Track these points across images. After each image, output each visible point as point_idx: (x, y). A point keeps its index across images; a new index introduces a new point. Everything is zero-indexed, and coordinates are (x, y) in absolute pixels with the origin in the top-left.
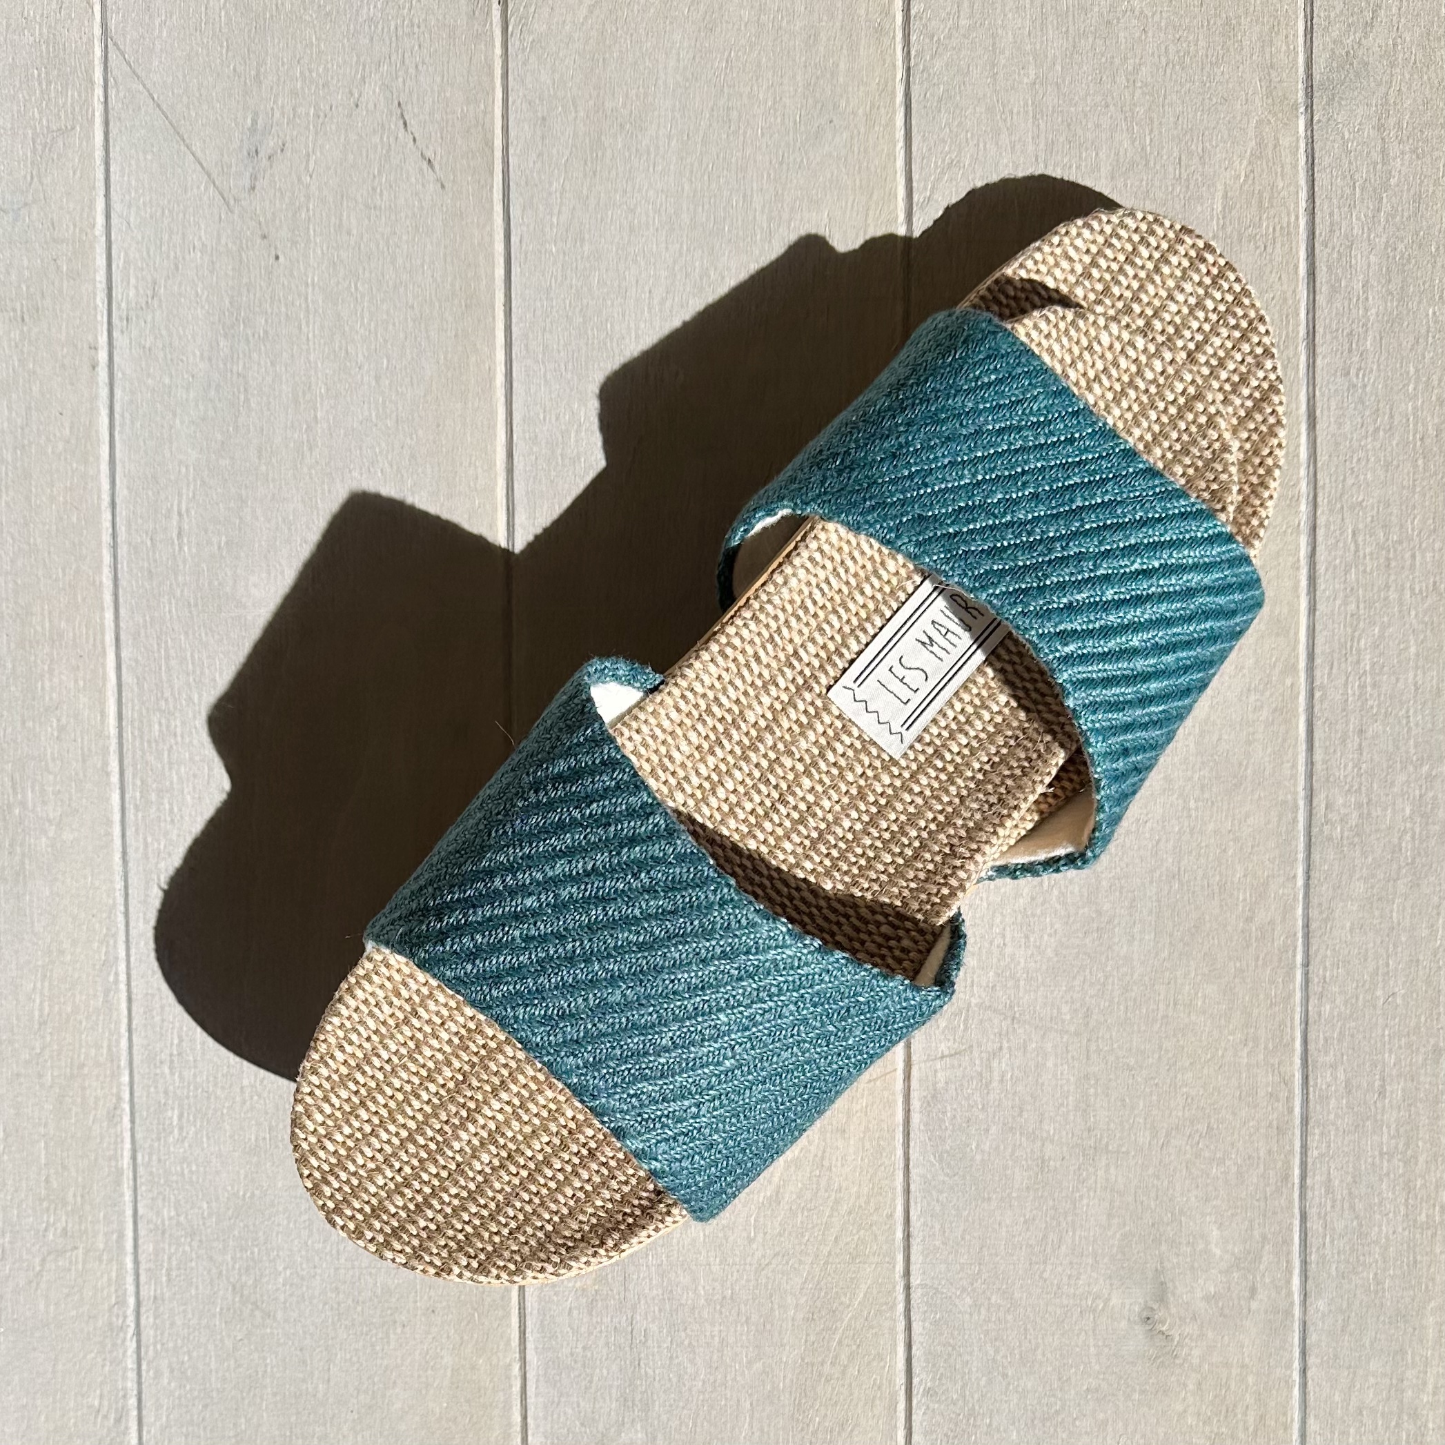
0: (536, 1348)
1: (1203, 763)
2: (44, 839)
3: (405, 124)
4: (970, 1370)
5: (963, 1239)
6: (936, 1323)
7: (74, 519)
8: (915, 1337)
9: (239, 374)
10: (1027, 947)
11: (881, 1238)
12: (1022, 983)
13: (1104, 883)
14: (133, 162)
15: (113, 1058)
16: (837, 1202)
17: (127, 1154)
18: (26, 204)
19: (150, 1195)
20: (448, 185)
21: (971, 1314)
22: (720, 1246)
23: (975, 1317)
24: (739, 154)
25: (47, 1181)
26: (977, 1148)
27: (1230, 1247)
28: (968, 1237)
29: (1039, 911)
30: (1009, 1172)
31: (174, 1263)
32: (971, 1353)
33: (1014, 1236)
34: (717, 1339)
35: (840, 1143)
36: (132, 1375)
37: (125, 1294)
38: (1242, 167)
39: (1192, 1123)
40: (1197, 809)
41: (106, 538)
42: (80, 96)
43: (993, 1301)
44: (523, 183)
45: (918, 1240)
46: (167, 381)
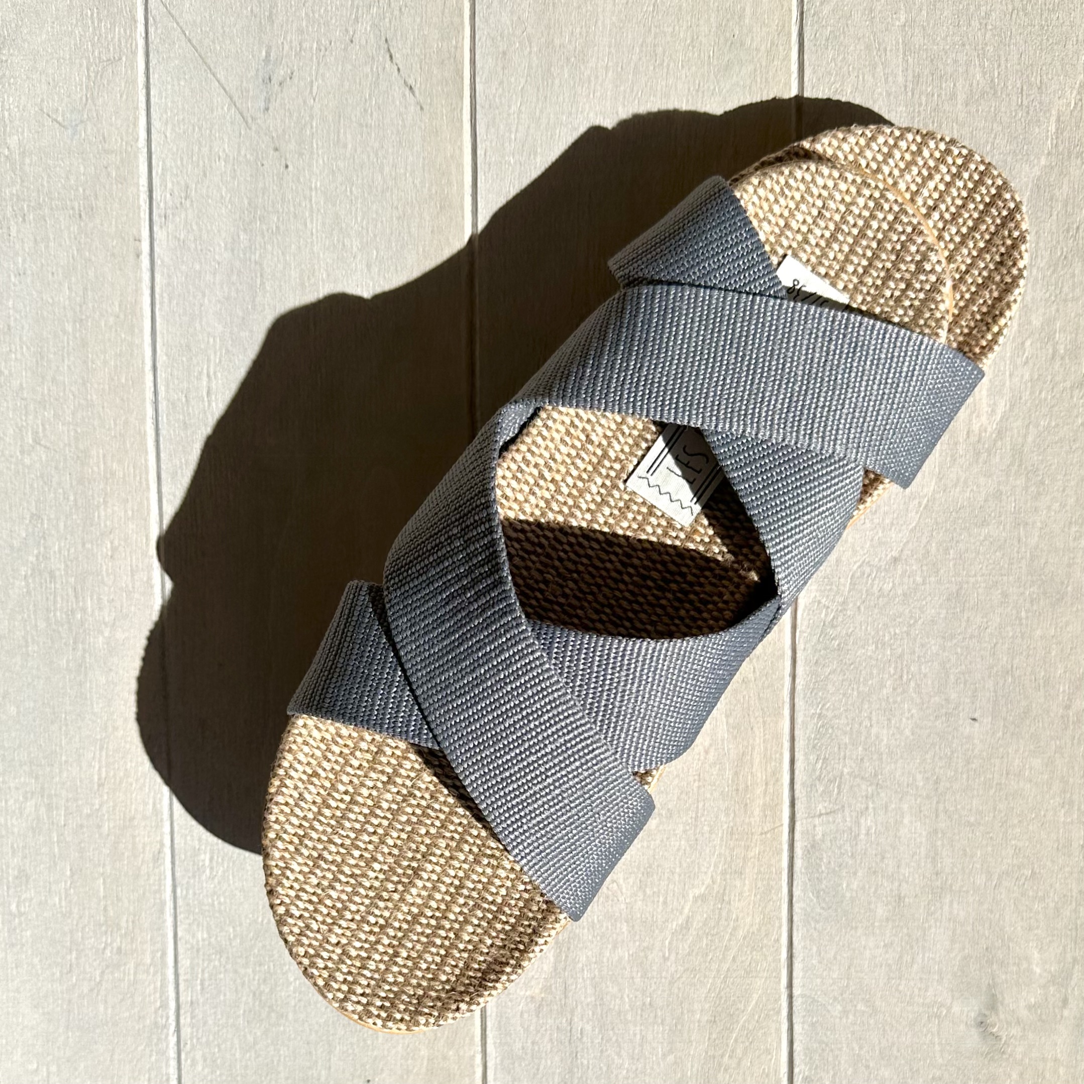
0: (495, 1043)
1: (1033, 582)
2: (101, 639)
3: (391, 57)
4: (840, 1063)
5: (835, 958)
6: (813, 1025)
7: (123, 381)
8: (796, 1036)
9: (256, 263)
10: (889, 727)
11: (770, 959)
12: (884, 756)
13: (952, 677)
14: (169, 87)
15: (157, 812)
16: (735, 929)
17: (169, 889)
18: (82, 122)
19: (188, 921)
20: (426, 107)
21: (841, 1018)
22: (642, 963)
23: (844, 1020)
24: (664, 83)
25: (105, 909)
26: (848, 885)
27: (1047, 967)
28: (839, 957)
29: (899, 699)
30: (873, 906)
31: (206, 975)
32: (840, 1049)
33: (875, 957)
34: (638, 1037)
35: (738, 883)
36: (173, 1063)
37: (167, 998)
38: (1072, 97)
39: (1019, 867)
40: (1027, 618)
41: (149, 395)
42: (125, 31)
43: (859, 1007)
44: (487, 106)
45: (799, 959)
46: (197, 267)
